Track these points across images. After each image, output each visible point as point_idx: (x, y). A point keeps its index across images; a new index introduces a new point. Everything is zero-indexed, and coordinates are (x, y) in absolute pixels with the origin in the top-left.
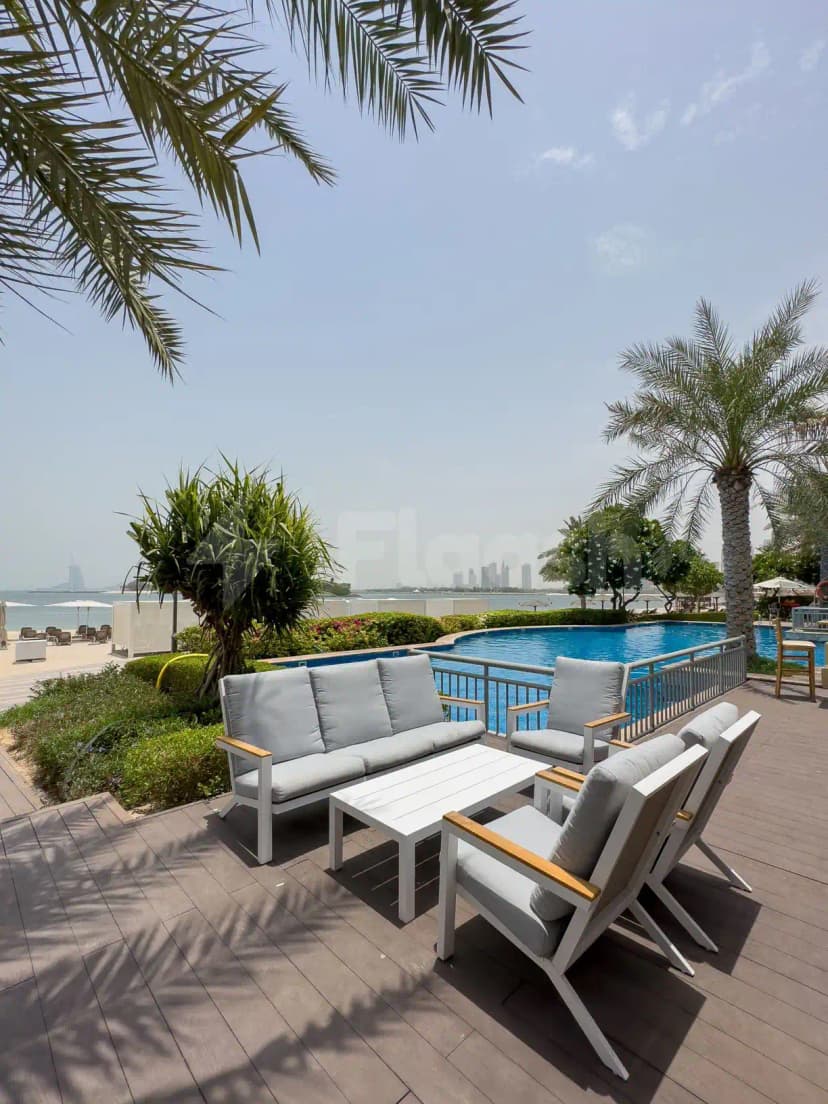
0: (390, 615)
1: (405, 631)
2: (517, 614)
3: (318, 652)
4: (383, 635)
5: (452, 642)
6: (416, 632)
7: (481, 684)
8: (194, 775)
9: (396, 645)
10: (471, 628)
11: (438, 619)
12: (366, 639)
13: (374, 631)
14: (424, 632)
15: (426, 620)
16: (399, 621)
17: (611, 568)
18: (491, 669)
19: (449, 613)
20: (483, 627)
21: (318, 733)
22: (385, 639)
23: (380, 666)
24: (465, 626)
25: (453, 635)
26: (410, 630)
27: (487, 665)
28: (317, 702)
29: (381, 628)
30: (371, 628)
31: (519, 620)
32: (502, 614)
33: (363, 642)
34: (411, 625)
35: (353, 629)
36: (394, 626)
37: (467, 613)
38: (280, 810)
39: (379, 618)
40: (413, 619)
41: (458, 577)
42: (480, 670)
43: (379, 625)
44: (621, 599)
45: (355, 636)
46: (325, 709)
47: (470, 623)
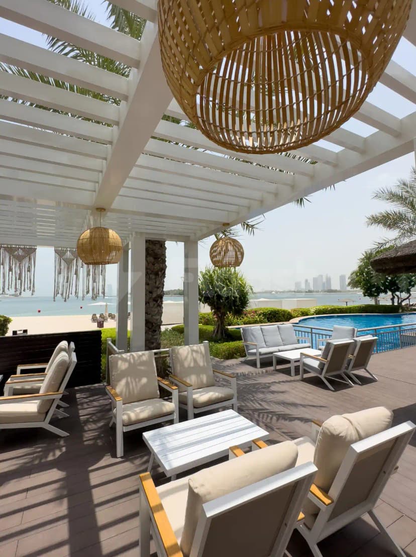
0: (267, 309)
1: (275, 316)
2: (332, 308)
3: (239, 325)
4: (265, 318)
5: (298, 322)
6: (280, 317)
7: (310, 334)
8: (233, 352)
9: (271, 322)
10: (307, 315)
11: (290, 310)
12: (258, 320)
13: (261, 316)
14: (283, 316)
15: (284, 311)
16: (272, 312)
17: (388, 282)
18: (313, 329)
19: (295, 307)
20: (313, 314)
21: (264, 343)
22: (266, 320)
23: (278, 327)
24: (304, 314)
25: (298, 318)
26: (277, 316)
27: (312, 328)
28: (263, 336)
29: (264, 314)
30: (260, 315)
31: (334, 311)
32: (324, 308)
33: (257, 321)
34: (277, 314)
35: (252, 315)
36: (270, 314)
37: (304, 307)
38: (261, 357)
39: (263, 310)
40: (278, 311)
41: (298, 284)
42: (309, 330)
43: (263, 313)
44: (398, 298)
45: (253, 318)
46: (265, 337)
47: (306, 313)
